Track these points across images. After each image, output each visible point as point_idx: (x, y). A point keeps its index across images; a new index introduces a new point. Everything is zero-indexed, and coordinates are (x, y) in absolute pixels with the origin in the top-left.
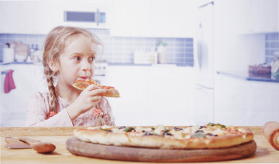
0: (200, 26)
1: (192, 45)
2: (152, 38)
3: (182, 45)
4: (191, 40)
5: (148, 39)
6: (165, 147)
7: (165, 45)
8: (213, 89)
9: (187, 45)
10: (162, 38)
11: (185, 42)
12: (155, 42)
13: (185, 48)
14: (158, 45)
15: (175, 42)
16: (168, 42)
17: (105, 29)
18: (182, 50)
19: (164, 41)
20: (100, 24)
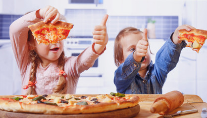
0: (185, 5)
1: (177, 22)
2: (142, 17)
3: (169, 22)
4: (177, 18)
5: (139, 17)
6: (47, 112)
7: (154, 22)
8: (196, 60)
9: (173, 22)
10: (151, 17)
11: (171, 20)
12: (145, 20)
13: (171, 24)
14: (147, 22)
15: (162, 20)
16: (157, 20)
17: (103, 10)
18: (169, 27)
19: (153, 19)
20: (99, 5)
